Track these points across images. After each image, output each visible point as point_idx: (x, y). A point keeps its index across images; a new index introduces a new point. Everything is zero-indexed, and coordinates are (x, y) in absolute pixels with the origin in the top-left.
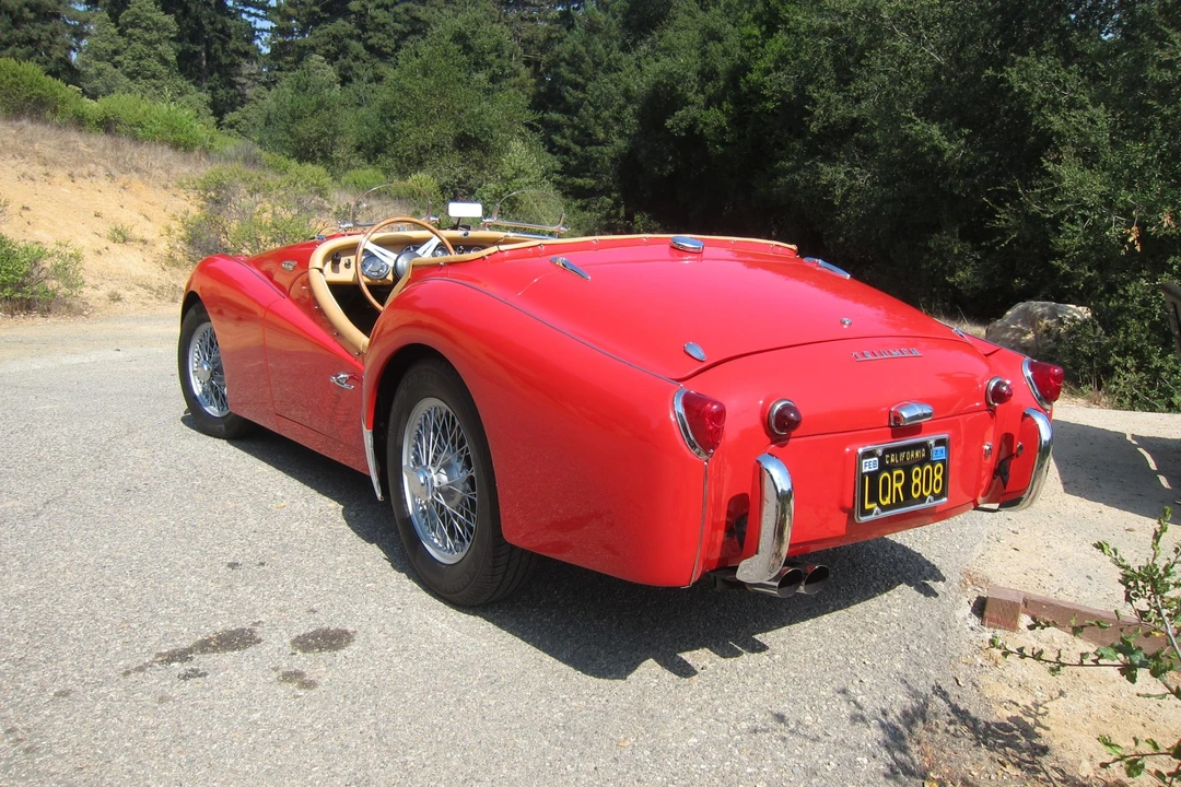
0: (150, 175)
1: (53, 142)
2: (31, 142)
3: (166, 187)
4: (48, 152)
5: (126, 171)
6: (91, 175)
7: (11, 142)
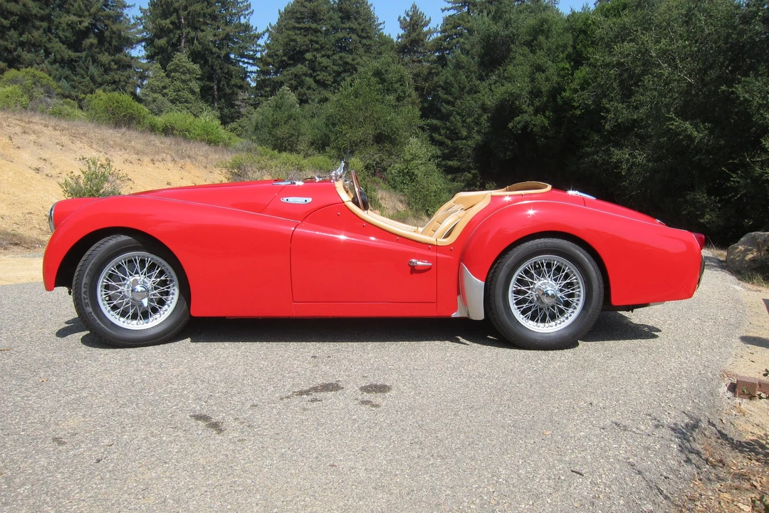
0: (196, 160)
1: (141, 141)
2: (130, 141)
4: (139, 147)
5: (183, 158)
6: (163, 160)
7: (118, 141)
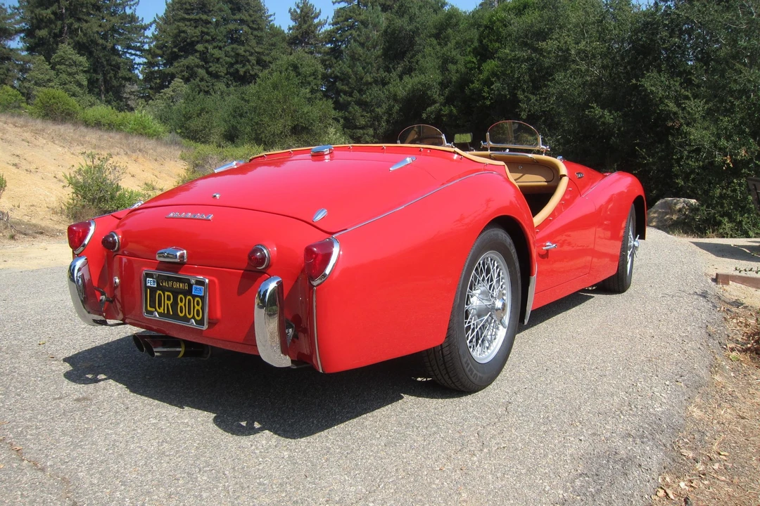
3: (156, 160)
5: (134, 151)
6: (118, 154)
